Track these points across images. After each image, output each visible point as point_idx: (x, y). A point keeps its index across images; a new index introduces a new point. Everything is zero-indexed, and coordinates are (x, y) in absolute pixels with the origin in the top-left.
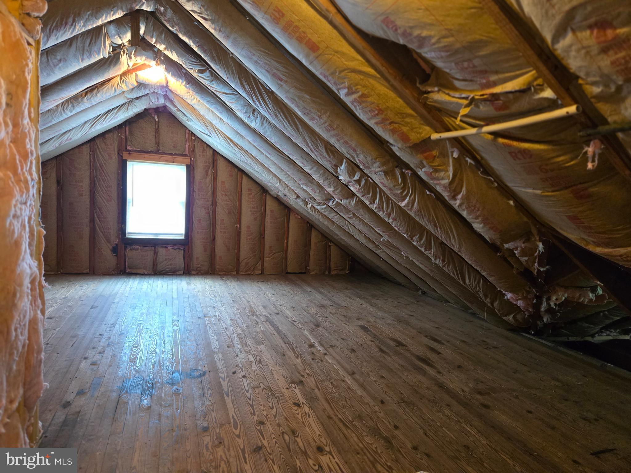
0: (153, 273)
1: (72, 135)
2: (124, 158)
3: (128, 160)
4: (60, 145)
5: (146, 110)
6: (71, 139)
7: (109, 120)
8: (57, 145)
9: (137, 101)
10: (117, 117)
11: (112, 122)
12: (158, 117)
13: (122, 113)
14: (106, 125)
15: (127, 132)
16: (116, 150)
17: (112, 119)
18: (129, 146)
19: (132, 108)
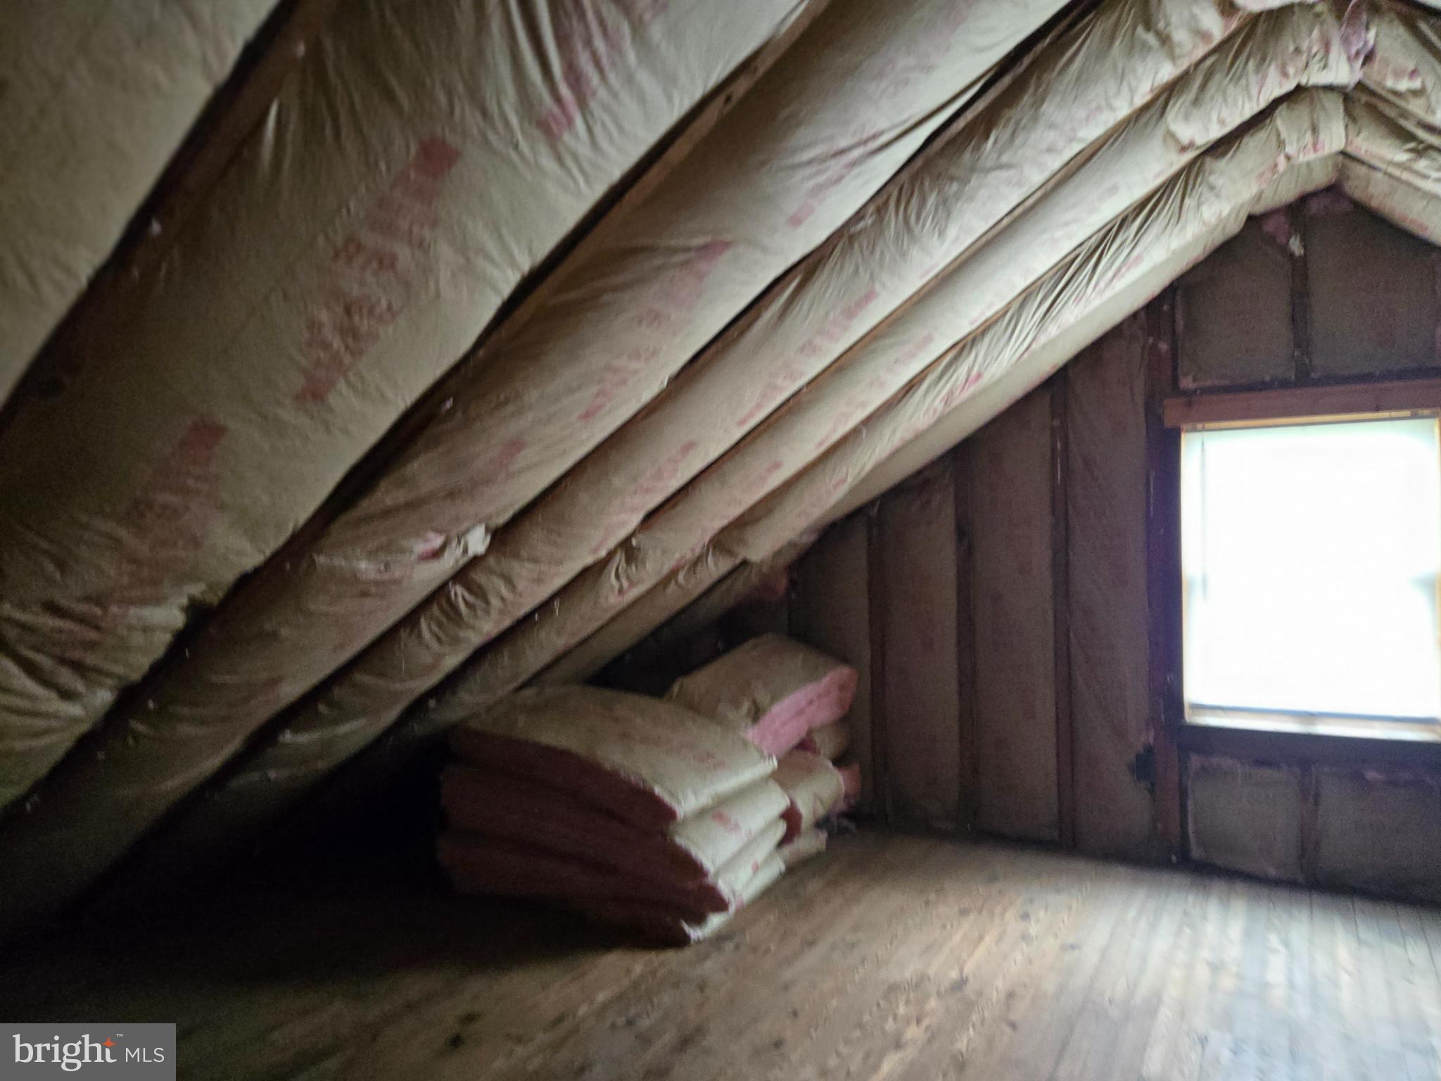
0: (1301, 879)
1: (980, 359)
2: (1168, 424)
3: (1184, 427)
4: (947, 402)
5: (1253, 220)
6: (979, 376)
7: (1110, 274)
8: (939, 405)
9: (1222, 164)
10: (1139, 259)
11: (1119, 285)
12: (1303, 240)
13: (1158, 237)
14: (1096, 303)
15: (1180, 324)
16: (1140, 399)
17: (1119, 269)
18: (1186, 375)
19: (1199, 205)
